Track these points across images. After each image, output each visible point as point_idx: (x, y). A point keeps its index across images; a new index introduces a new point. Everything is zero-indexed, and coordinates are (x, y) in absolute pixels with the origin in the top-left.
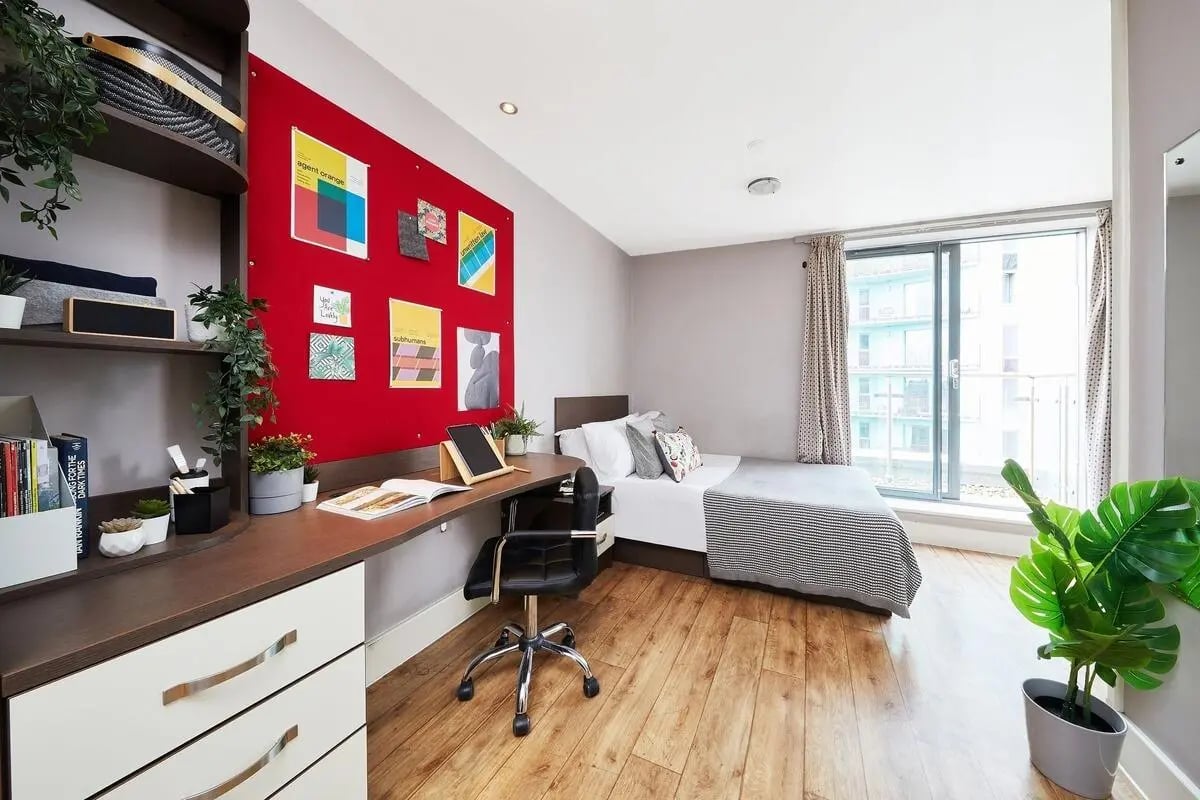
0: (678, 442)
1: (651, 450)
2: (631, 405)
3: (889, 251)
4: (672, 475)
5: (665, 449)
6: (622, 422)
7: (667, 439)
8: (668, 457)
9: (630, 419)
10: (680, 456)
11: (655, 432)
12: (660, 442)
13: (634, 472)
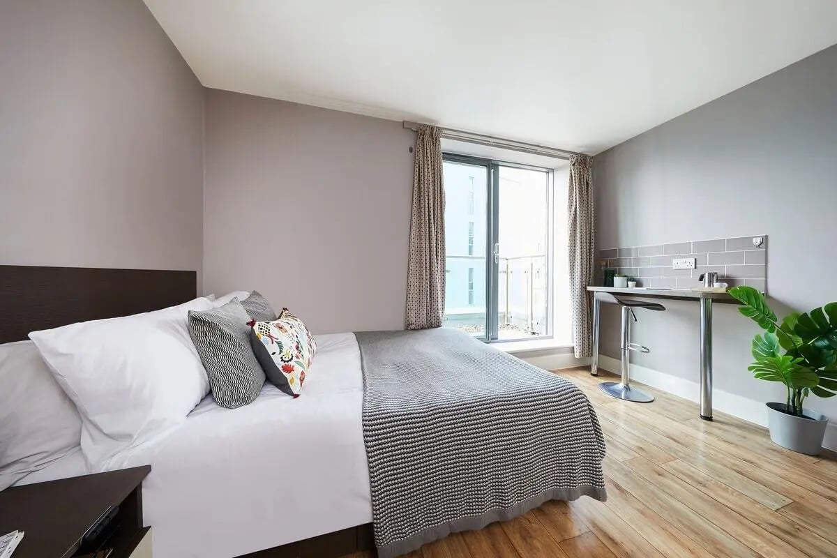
0: (290, 331)
1: (246, 355)
2: (202, 282)
3: (462, 158)
4: (284, 387)
5: (271, 348)
6: (179, 313)
7: (275, 332)
8: (276, 360)
9: (198, 306)
10: (295, 352)
11: (252, 324)
12: (263, 339)
13: (209, 393)
